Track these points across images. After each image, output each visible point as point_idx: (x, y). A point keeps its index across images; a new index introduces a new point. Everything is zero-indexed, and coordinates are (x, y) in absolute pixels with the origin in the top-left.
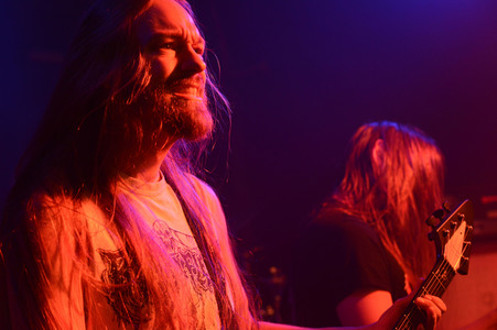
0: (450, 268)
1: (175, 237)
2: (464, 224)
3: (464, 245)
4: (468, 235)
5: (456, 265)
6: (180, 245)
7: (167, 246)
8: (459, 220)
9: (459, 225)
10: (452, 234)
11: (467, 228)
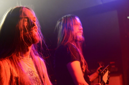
0: (104, 82)
1: (33, 73)
2: (108, 71)
3: (108, 77)
4: (109, 74)
5: (106, 82)
6: (35, 75)
7: (31, 75)
8: (107, 70)
9: (107, 71)
10: (105, 74)
11: (109, 72)
